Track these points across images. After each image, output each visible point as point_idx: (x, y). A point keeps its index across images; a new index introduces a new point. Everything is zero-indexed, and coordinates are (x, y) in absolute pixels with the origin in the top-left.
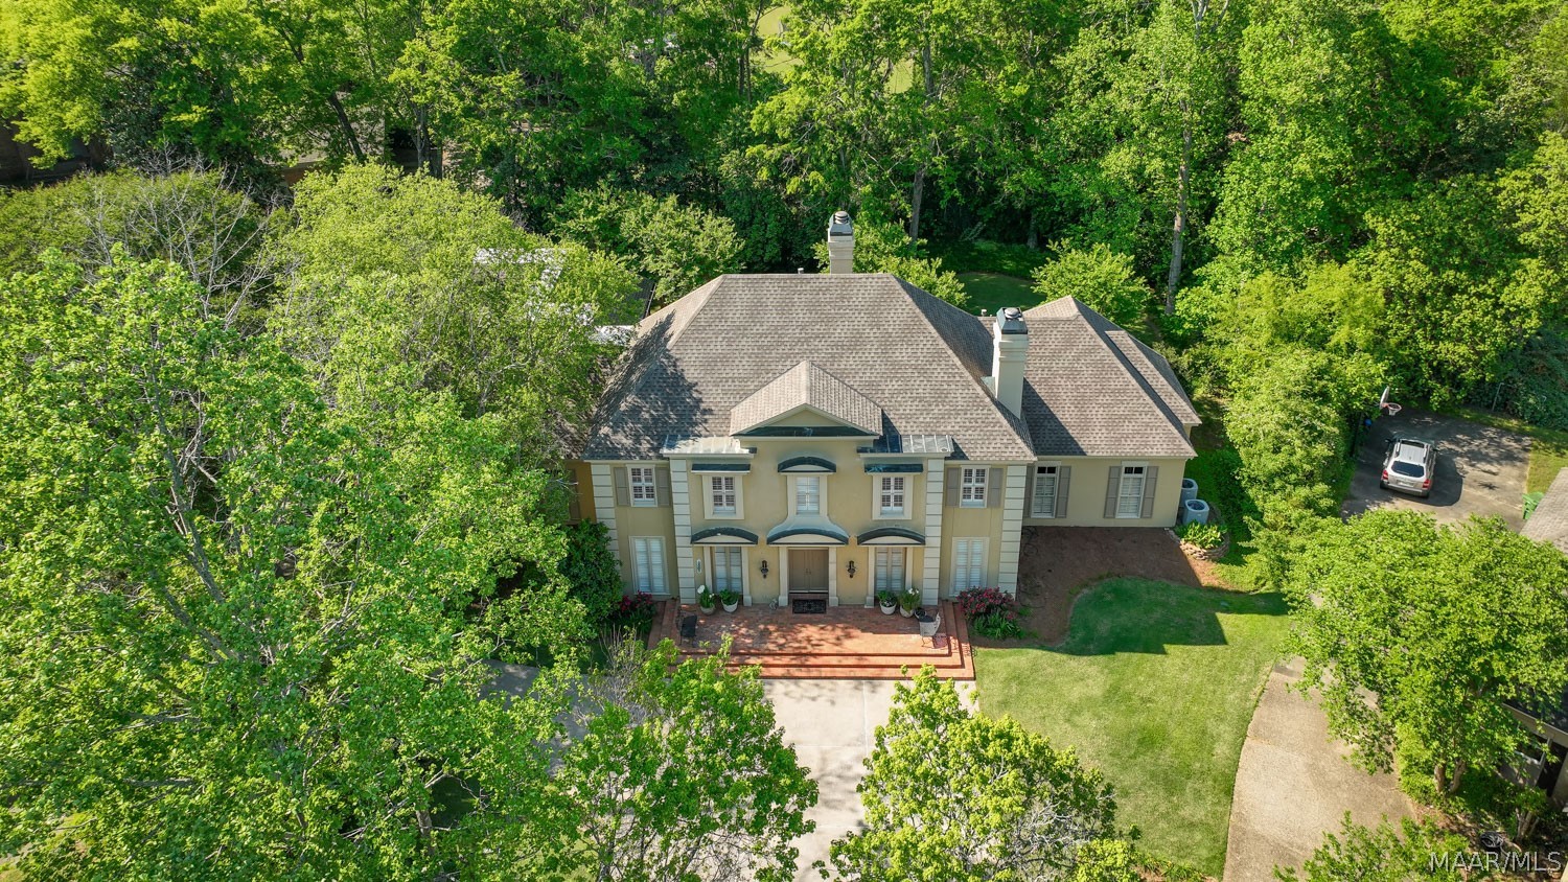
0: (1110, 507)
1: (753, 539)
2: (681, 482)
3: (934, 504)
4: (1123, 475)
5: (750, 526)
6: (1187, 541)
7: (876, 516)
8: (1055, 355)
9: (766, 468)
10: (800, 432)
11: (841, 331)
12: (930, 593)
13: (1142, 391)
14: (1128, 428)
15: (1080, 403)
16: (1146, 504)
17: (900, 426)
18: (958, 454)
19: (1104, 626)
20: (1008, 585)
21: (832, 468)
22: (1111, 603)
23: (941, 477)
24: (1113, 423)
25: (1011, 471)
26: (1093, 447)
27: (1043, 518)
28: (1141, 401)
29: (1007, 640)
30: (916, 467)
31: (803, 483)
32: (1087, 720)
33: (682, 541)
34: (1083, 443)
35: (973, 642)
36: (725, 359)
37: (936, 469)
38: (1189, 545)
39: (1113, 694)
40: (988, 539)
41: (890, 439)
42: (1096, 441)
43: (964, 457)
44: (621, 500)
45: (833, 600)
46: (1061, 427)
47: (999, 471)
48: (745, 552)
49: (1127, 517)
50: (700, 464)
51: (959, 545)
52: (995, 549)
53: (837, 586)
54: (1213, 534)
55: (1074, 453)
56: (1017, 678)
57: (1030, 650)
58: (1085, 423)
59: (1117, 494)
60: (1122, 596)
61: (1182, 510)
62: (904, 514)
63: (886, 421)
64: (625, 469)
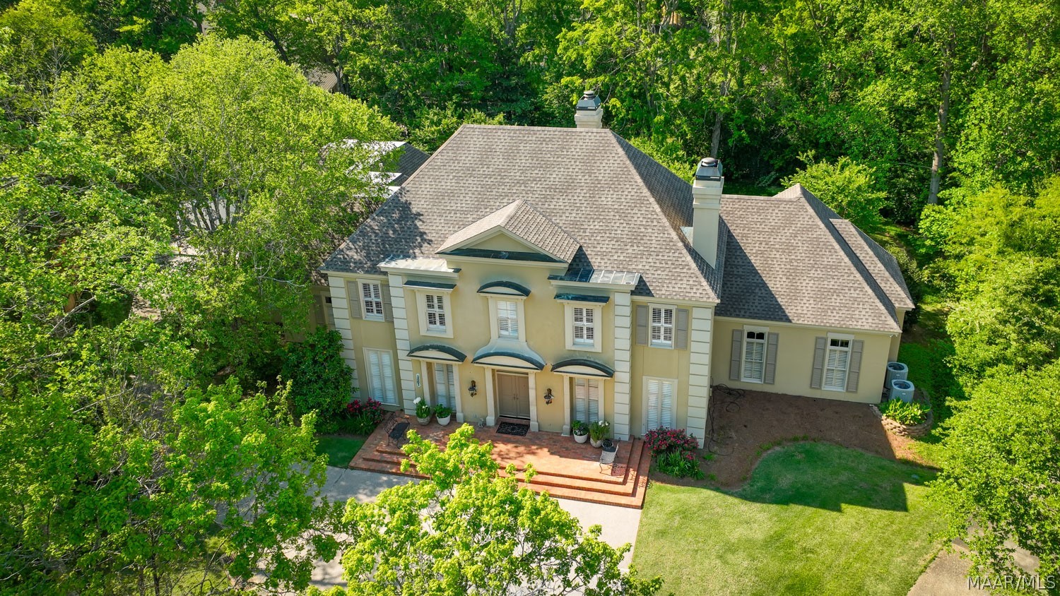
0: (816, 377)
1: (461, 357)
2: (398, 294)
3: (622, 339)
4: (829, 347)
5: (460, 346)
6: (888, 416)
7: (569, 345)
8: (775, 230)
9: (468, 288)
10: (496, 255)
11: (555, 177)
12: (622, 428)
13: (853, 269)
14: (835, 301)
15: (793, 274)
16: (852, 381)
17: (595, 261)
18: (642, 288)
19: (786, 480)
20: (697, 426)
21: (526, 292)
22: (799, 462)
23: (627, 311)
24: (820, 295)
25: (696, 313)
26: (799, 316)
27: (749, 380)
28: (851, 278)
29: (685, 480)
30: (602, 297)
31: (506, 307)
32: (740, 561)
33: (402, 355)
34: (790, 312)
35: (652, 476)
36: (451, 195)
37: (622, 302)
38: (889, 420)
39: (775, 541)
40: (676, 381)
41: (580, 267)
42: (802, 310)
43: (649, 293)
44: (355, 315)
45: (534, 425)
46: (770, 295)
47: (685, 312)
48: (456, 370)
49: (833, 389)
50: (414, 280)
51: (652, 386)
52: (683, 391)
53: (537, 412)
54: (916, 411)
55: (781, 320)
56: (685, 513)
57: (704, 490)
58: (795, 294)
59: (823, 365)
60: (813, 458)
61: (887, 386)
62: (593, 346)
63: (580, 256)
64: (356, 283)
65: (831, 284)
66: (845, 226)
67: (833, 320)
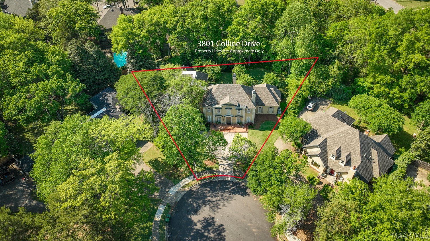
0: (268, 111)
1: (222, 116)
2: (214, 110)
3: (244, 113)
4: (270, 108)
5: (222, 115)
7: (237, 114)
8: (262, 92)
9: (224, 109)
10: (228, 105)
11: (233, 92)
12: (244, 123)
14: (271, 102)
15: (265, 99)
16: (273, 112)
17: (240, 104)
18: (247, 107)
19: (264, 127)
20: (253, 122)
21: (232, 109)
22: (266, 124)
24: (269, 102)
27: (259, 113)
28: (273, 99)
29: (252, 129)
30: (242, 109)
31: (228, 110)
32: (260, 138)
33: (214, 116)
35: (248, 129)
36: (219, 95)
37: (244, 110)
38: (278, 117)
39: (263, 135)
40: (251, 116)
41: (239, 106)
42: (266, 104)
44: (207, 111)
45: (232, 124)
46: (262, 102)
47: (252, 109)
48: (221, 118)
49: (271, 113)
50: (216, 108)
51: (247, 117)
52: (251, 118)
53: (232, 122)
54: (281, 115)
55: (264, 105)
56: (253, 133)
57: (255, 130)
58: (265, 102)
60: (268, 123)
61: (278, 113)
62: (240, 114)
63: (238, 104)
64: (207, 108)
65: (270, 100)
66: (272, 89)
67: (270, 105)
